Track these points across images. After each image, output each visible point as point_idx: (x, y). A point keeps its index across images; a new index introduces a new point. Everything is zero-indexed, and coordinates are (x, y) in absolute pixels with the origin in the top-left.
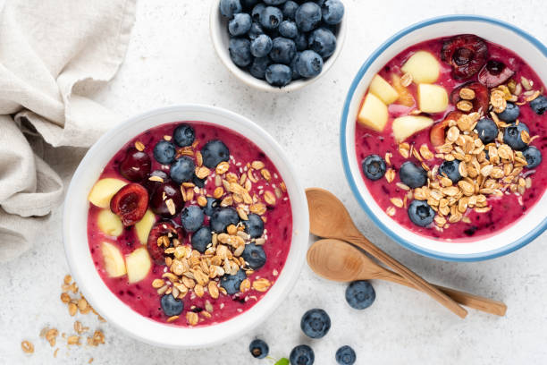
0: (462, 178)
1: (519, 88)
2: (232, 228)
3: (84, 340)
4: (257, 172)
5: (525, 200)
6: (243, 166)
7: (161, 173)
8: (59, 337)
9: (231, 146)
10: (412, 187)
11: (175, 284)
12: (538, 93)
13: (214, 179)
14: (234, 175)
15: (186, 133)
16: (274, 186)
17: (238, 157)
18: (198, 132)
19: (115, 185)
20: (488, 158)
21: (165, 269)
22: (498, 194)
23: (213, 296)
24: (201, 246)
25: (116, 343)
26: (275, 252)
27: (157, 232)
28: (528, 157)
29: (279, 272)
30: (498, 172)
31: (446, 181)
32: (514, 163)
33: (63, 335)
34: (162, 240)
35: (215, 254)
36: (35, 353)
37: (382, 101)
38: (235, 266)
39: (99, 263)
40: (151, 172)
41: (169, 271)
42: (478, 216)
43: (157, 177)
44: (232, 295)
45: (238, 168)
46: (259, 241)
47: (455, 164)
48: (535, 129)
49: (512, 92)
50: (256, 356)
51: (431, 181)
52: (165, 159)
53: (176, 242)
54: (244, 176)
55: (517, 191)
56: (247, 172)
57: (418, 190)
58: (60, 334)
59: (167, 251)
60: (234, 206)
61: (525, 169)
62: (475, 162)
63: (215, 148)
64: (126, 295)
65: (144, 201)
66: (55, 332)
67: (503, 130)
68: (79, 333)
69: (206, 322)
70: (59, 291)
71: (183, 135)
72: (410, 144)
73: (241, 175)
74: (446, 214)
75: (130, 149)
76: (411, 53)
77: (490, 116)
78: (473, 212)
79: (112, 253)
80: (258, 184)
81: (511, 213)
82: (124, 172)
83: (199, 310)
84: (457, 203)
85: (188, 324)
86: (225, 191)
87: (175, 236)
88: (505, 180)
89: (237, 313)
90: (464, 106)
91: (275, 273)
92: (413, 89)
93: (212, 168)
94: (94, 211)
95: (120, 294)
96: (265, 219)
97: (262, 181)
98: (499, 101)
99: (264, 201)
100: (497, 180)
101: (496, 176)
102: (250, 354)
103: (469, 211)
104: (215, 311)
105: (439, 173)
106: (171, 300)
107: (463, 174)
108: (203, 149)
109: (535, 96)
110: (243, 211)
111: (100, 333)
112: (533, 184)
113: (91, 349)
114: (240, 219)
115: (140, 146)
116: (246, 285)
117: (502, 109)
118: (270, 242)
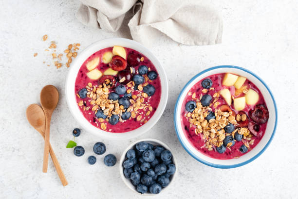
0: (208, 121)
1: (249, 139)
2: (122, 107)
3: (56, 60)
4: (148, 109)
5: (203, 149)
6: (148, 103)
7: (134, 71)
8: (53, 49)
9: (155, 96)
10: (201, 101)
11: (92, 92)
12: (249, 147)
13: (139, 93)
14: (143, 100)
15: (154, 76)
16: (145, 118)
17: (151, 100)
18: (156, 81)
19: (123, 55)
20: (218, 131)
21: (97, 86)
22: (204, 138)
23: (93, 109)
24: (111, 97)
25: (59, 73)
26: (119, 127)
27: (110, 78)
28: (221, 147)
29: (111, 132)
30: (213, 136)
31: (206, 114)
32: (218, 142)
33: (55, 51)
34: (108, 81)
35: (110, 104)
36: (44, 42)
37: (236, 83)
38: (107, 114)
39: (90, 59)
40: (134, 67)
41: (97, 87)
42: (193, 130)
43: (132, 70)
44: (96, 116)
45: (147, 101)
46: (121, 120)
47: (214, 117)
48: (233, 148)
49: (247, 136)
50: (74, 132)
51: (205, 108)
52: (141, 71)
53: (109, 87)
54: (144, 105)
55: (206, 145)
56: (146, 105)
57: (201, 104)
58: (55, 49)
59: (104, 85)
60: (131, 105)
61: (216, 147)
62: (216, 125)
63: (152, 89)
64: (81, 74)
65: (121, 69)
66: (55, 47)
67: (231, 135)
68: (58, 57)
69: (81, 109)
70: (72, 43)
71: (153, 75)
72: (219, 97)
73: (145, 103)
74: (192, 117)
75: (140, 56)
76: (257, 91)
77: (236, 129)
78: (195, 128)
79: (96, 62)
80: (143, 111)
81: (197, 144)
82: (130, 56)
83: (85, 105)
84: (197, 120)
85: (78, 102)
86: (136, 99)
87: (111, 85)
88: (210, 139)
89: (89, 120)
90: (238, 117)
91: (110, 130)
92: (243, 95)
93: (144, 91)
94: (110, 49)
95: (81, 71)
96: (130, 119)
97: (145, 113)
98: (243, 131)
99: (137, 116)
100: (210, 136)
101: (211, 135)
102: (73, 130)
103: (195, 127)
104: (87, 111)
105: (209, 111)
106: (85, 92)
107: (210, 121)
108: (150, 85)
109: (247, 146)
110: (130, 109)
111: (61, 65)
112: (210, 151)
113: (53, 64)
114: (127, 109)
115: (142, 59)
116: (101, 120)
117: (240, 133)
118: (122, 124)
